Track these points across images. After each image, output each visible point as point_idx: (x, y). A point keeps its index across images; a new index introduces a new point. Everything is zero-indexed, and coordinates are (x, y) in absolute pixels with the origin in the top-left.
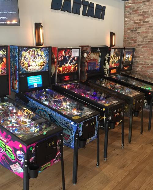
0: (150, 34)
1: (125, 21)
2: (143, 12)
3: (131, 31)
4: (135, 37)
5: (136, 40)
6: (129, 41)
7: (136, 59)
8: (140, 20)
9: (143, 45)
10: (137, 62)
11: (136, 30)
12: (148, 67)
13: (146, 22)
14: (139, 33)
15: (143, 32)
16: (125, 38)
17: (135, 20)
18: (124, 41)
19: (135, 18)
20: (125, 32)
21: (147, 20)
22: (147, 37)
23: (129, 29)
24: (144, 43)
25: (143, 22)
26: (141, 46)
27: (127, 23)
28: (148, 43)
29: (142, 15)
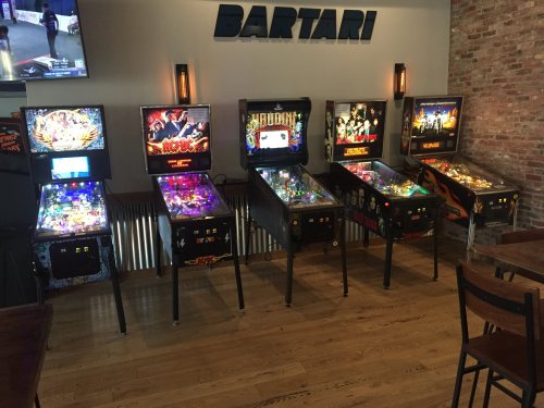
0: (497, 63)
1: (452, 35)
2: (485, 10)
3: (463, 57)
4: (468, 72)
5: (470, 78)
6: (458, 82)
7: (470, 123)
8: (479, 30)
9: (482, 89)
10: (471, 130)
11: (470, 56)
12: (491, 143)
13: (489, 34)
14: (476, 61)
15: (484, 59)
16: (451, 75)
17: (468, 32)
18: (450, 82)
19: (471, 27)
20: (451, 60)
21: (490, 29)
22: (490, 70)
23: (458, 53)
24: (484, 85)
25: (484, 35)
26: (479, 93)
27: (454, 38)
28: (491, 84)
29: (482, 17)
